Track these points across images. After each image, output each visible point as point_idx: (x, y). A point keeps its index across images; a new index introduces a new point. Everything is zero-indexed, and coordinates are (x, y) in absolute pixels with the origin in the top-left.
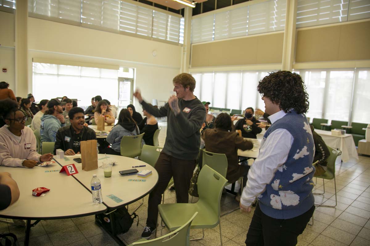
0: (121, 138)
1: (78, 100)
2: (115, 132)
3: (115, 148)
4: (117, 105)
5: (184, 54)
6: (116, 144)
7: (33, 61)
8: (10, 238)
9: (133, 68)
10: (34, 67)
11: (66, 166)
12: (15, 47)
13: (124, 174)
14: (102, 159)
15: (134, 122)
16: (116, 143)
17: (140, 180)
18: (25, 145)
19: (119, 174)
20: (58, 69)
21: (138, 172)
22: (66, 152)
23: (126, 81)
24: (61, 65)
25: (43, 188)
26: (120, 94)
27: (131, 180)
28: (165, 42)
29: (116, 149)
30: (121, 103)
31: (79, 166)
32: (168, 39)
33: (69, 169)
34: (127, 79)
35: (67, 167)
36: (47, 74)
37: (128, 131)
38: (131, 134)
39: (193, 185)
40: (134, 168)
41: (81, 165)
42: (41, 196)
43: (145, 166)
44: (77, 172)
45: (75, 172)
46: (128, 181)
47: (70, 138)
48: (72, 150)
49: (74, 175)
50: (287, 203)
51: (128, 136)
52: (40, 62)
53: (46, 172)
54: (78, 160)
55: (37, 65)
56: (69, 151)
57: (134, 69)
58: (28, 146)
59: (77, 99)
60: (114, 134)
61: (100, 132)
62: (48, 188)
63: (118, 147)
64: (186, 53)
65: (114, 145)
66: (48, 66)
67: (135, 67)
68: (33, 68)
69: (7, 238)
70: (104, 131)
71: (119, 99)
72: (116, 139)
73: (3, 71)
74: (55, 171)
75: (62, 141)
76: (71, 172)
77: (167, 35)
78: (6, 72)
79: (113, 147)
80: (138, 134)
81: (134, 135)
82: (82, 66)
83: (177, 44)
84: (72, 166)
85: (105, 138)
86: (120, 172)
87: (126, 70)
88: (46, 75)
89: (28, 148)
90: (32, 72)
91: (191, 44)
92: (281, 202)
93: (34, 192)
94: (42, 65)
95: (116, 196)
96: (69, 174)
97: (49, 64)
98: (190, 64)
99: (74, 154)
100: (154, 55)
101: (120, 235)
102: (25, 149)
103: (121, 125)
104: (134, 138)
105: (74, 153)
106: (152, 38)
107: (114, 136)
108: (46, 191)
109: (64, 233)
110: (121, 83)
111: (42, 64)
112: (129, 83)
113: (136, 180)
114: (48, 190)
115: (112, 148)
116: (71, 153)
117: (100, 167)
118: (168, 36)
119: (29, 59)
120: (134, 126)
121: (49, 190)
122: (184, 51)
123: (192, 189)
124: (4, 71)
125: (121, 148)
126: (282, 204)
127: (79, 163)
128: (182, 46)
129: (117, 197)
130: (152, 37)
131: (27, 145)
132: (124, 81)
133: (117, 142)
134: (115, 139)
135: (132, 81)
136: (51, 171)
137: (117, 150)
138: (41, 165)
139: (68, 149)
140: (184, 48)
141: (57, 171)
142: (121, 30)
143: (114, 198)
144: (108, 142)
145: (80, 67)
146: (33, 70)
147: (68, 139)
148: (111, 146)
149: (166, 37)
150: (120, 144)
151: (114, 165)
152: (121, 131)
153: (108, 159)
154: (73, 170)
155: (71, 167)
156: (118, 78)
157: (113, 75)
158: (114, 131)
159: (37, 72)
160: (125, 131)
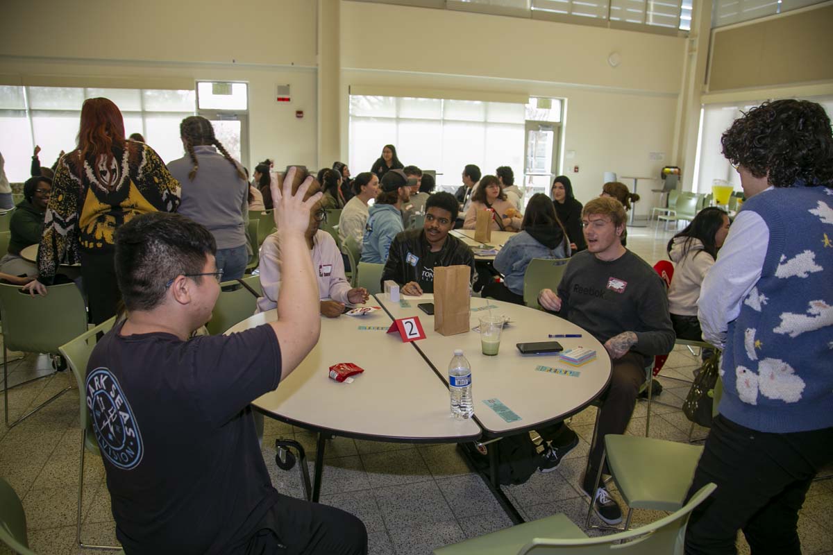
0: (527, 262)
1: (437, 173)
2: (513, 247)
3: (511, 284)
4: (522, 186)
5: (690, 57)
6: (515, 276)
7: (349, 93)
8: (293, 450)
9: (562, 98)
10: (353, 104)
11: (400, 320)
12: (317, 65)
13: (528, 350)
14: (480, 309)
15: (559, 226)
16: (515, 274)
17: (566, 372)
18: (321, 267)
19: (517, 349)
20: (398, 106)
21: (562, 349)
22: (405, 287)
23: (543, 130)
24: (406, 99)
25: (348, 365)
26: (530, 159)
27: (542, 369)
28: (644, 28)
29: (513, 286)
30: (530, 180)
31: (428, 321)
32: (651, 22)
33: (407, 327)
34: (546, 125)
35: (404, 322)
36: (377, 118)
37: (542, 246)
38: (551, 255)
39: (699, 395)
40: (553, 340)
41: (431, 319)
42: (345, 381)
43: (580, 336)
44: (423, 336)
45: (418, 335)
46: (537, 369)
47: (418, 258)
48: (417, 285)
49: (416, 342)
50: (772, 393)
51: (544, 258)
52: (365, 94)
53: (360, 328)
54: (428, 308)
55: (358, 102)
56: (410, 285)
57: (562, 102)
58: (326, 270)
59: (435, 172)
60: (511, 252)
61: (479, 247)
62: (361, 366)
63: (519, 282)
64: (695, 54)
65: (509, 278)
66: (380, 101)
67: (566, 97)
68: (351, 107)
69: (289, 449)
70: (488, 244)
71: (525, 171)
72: (514, 265)
73: (298, 117)
74: (378, 328)
75: (400, 263)
76: (410, 334)
77: (648, 12)
78: (302, 117)
79: (506, 281)
80: (567, 256)
81: (558, 257)
82: (447, 97)
83: (675, 32)
84: (412, 321)
85: (491, 261)
86: (518, 346)
87: (545, 104)
88: (375, 120)
89: (327, 275)
90: (348, 115)
91: (712, 29)
92: (758, 387)
93: (333, 372)
94: (369, 101)
95: (505, 404)
96: (405, 339)
97: (381, 98)
98: (706, 83)
99: (420, 293)
100: (613, 64)
101: (507, 487)
102: (321, 275)
103: (528, 231)
104: (558, 264)
105: (421, 291)
106: (609, 23)
107: (511, 257)
108: (355, 372)
109: (391, 458)
110: (531, 133)
111: (368, 97)
112: (550, 134)
113: (556, 371)
114: (361, 371)
115: (505, 285)
116: (415, 291)
117: (473, 329)
118: (651, 13)
119: (343, 89)
120: (558, 236)
121: (363, 371)
122: (691, 50)
123: (695, 404)
124: (298, 115)
125: (526, 285)
126: (759, 392)
127: (429, 314)
128: (687, 37)
129: (507, 408)
130: (609, 20)
131: (323, 267)
132: (538, 129)
133: (515, 271)
134: (514, 262)
135: (557, 128)
136: (369, 328)
137: (514, 289)
138: (352, 312)
139: (409, 282)
140: (692, 42)
141: (382, 328)
142: (533, 8)
143: (499, 408)
144: (496, 268)
145: (443, 100)
146: (350, 112)
147: (413, 260)
148: (503, 278)
149: (646, 17)
150: (523, 275)
151: (506, 325)
152: (526, 246)
153: (492, 310)
154: (415, 330)
155: (411, 323)
156: (524, 123)
157: (513, 115)
158: (512, 245)
159: (357, 115)
160: (536, 246)
